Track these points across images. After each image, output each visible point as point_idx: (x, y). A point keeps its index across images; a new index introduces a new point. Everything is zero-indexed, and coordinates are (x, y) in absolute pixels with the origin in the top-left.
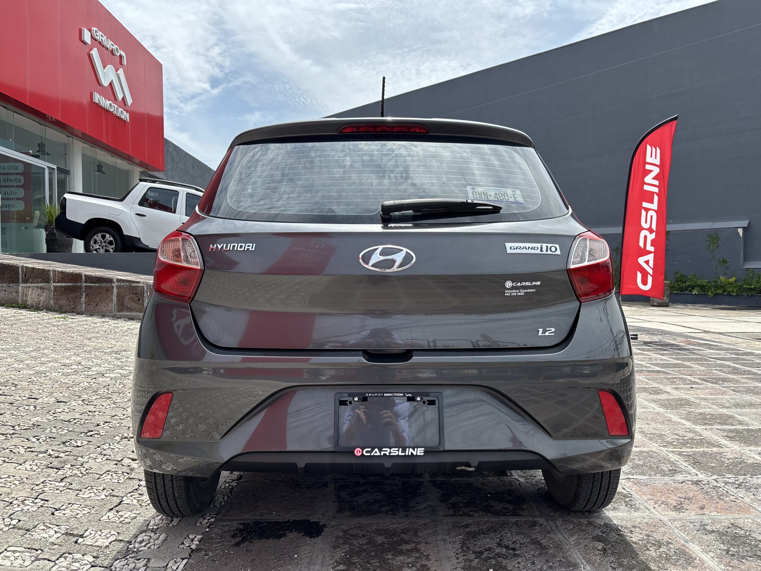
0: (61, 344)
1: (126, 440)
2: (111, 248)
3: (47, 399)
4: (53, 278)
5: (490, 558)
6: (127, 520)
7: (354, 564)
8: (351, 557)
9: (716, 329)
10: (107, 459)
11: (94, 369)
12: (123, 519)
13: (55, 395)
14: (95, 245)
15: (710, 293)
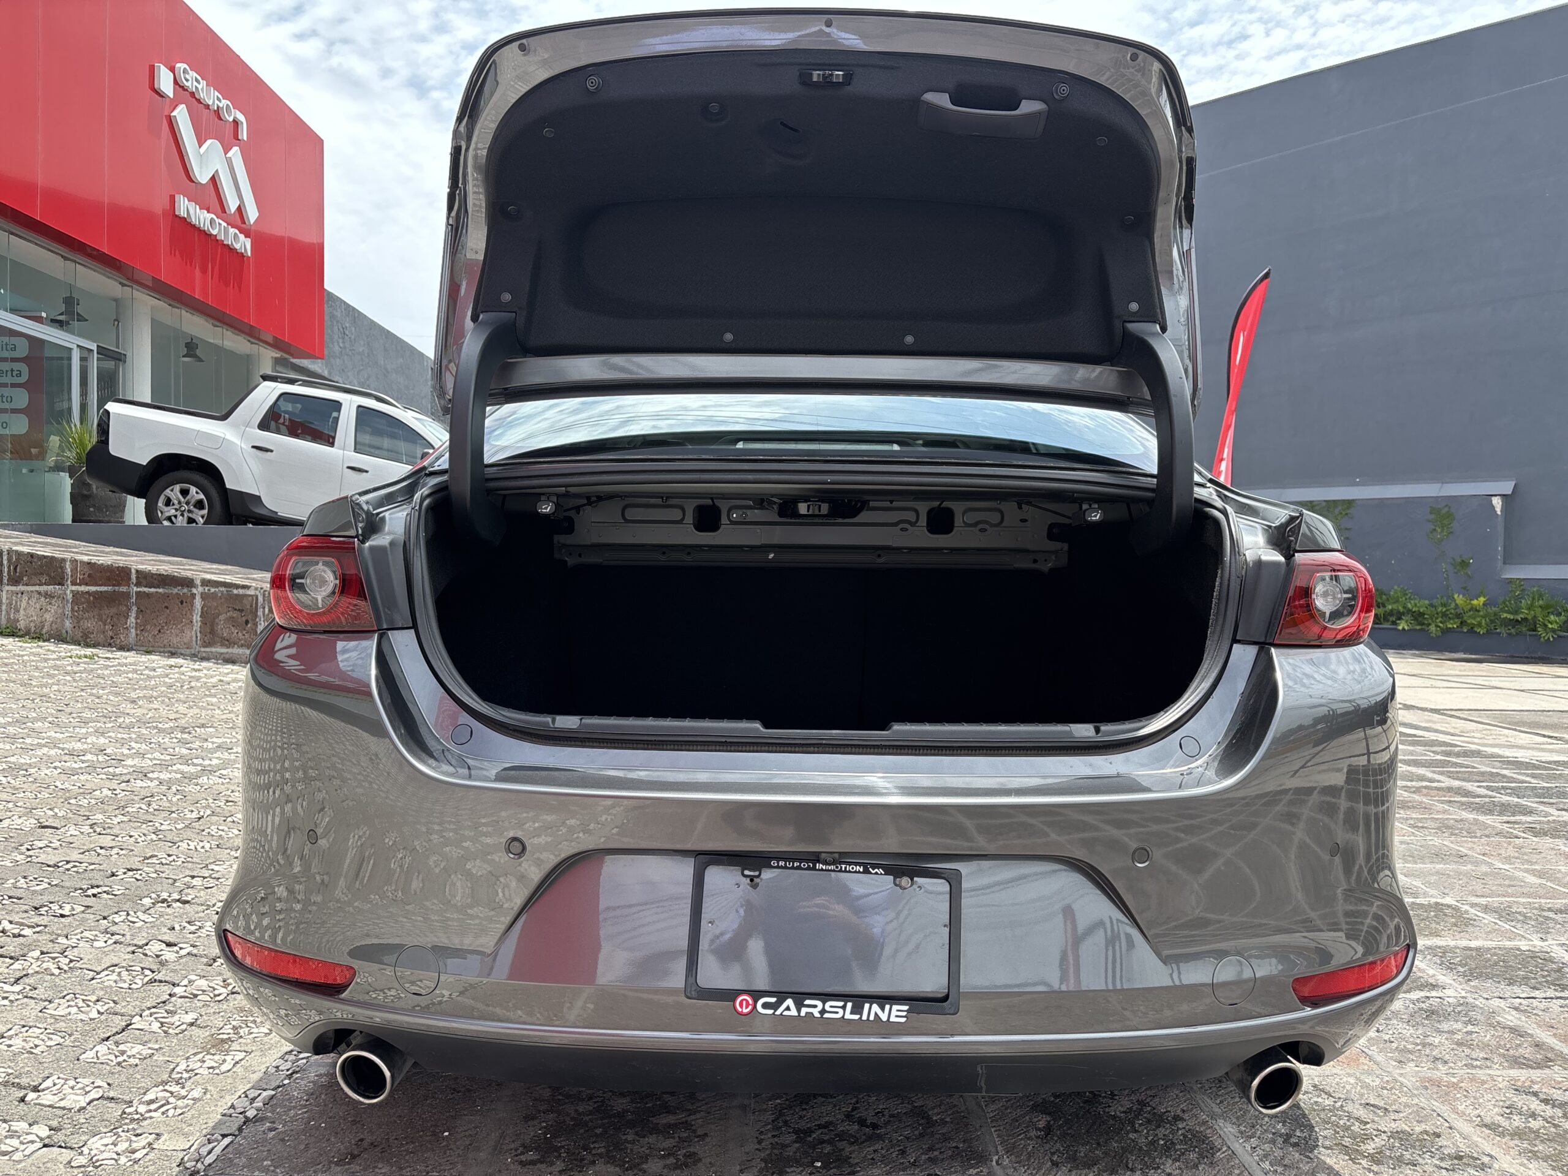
0: (73, 710)
1: (165, 905)
2: (200, 515)
3: (20, 821)
4: (72, 576)
5: (822, 1142)
6: (132, 1061)
7: (557, 1149)
8: (554, 1136)
9: (1431, 701)
10: (115, 943)
11: (129, 762)
12: (125, 1057)
13: (38, 813)
14: (166, 509)
15: (1433, 628)
